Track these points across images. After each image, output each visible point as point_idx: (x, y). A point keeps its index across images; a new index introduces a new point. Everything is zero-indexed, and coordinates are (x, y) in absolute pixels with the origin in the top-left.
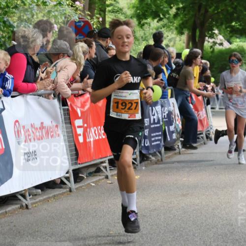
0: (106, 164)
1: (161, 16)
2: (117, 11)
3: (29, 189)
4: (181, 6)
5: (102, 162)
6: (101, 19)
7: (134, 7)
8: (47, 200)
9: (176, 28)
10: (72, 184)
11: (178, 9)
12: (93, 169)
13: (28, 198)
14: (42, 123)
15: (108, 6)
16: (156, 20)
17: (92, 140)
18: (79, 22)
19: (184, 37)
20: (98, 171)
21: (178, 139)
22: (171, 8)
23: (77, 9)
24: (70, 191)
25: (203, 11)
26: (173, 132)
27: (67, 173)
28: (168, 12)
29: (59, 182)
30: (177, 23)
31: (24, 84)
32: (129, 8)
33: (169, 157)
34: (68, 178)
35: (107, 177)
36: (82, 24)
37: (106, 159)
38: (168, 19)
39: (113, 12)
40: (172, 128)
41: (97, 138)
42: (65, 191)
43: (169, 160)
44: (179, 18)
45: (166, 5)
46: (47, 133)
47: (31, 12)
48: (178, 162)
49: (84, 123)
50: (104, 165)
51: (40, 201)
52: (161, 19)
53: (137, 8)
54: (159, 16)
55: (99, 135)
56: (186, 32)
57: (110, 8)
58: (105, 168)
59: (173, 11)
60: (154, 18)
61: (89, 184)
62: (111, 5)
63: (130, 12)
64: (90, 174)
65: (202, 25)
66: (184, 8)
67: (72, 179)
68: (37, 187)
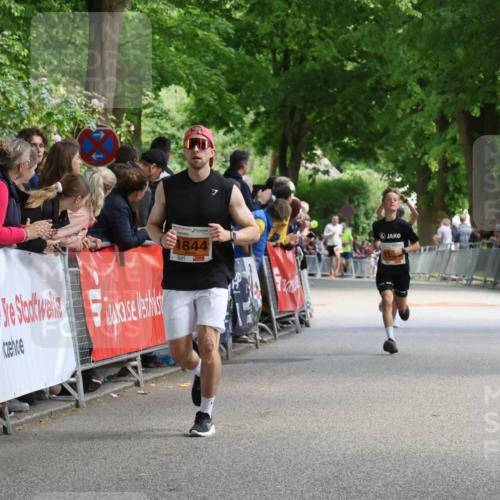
0: (138, 363)
1: (231, 125)
2: (159, 116)
3: (10, 401)
4: (263, 109)
5: (130, 360)
6: (132, 128)
7: (186, 110)
8: (39, 420)
9: (255, 145)
10: (80, 395)
11: (258, 114)
12: (115, 371)
13: (8, 416)
14: (34, 295)
15: (146, 107)
16: (222, 132)
17: (116, 322)
18: (98, 131)
19: (268, 160)
20: (124, 373)
21: (255, 323)
22: (247, 112)
23: (94, 111)
24: (77, 405)
25: (297, 118)
26: (247, 312)
27: (73, 376)
28: (240, 119)
29: (59, 390)
30: (255, 136)
31: (6, 229)
32: (178, 111)
33: (239, 353)
34: (73, 385)
35: (137, 384)
36: (102, 135)
37: (138, 355)
38: (240, 130)
39: (152, 116)
40: (246, 306)
41: (125, 320)
42: (68, 405)
43: (239, 358)
44: (259, 130)
45: (238, 107)
46: (42, 311)
47: (20, 115)
48: (254, 361)
49: (103, 295)
50: (134, 363)
51: (27, 422)
52: (230, 131)
53: (192, 111)
54: (228, 125)
55: (128, 315)
56: (271, 152)
57: (148, 111)
58: (135, 368)
59: (250, 117)
60: (218, 128)
61: (108, 394)
62: (149, 105)
63: (180, 118)
64: (111, 379)
65: (296, 141)
66: (267, 113)
67: (81, 386)
68: (23, 399)
